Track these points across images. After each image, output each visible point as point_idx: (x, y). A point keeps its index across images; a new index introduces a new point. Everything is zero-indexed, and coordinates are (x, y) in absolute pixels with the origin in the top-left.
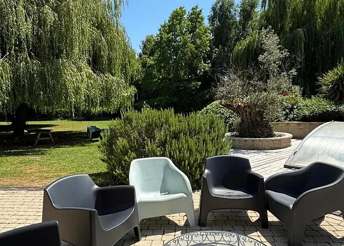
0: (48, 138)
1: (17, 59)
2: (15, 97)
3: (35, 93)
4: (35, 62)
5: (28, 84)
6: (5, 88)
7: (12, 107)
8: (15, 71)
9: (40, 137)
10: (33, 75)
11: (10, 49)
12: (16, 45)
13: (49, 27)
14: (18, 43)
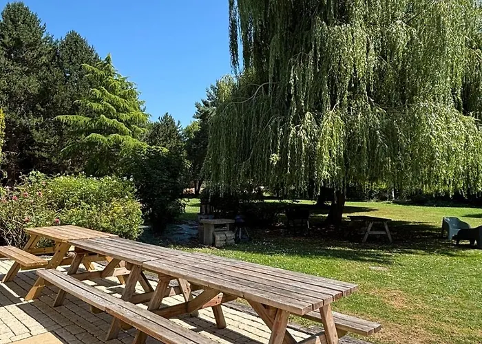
0: (383, 233)
1: (349, 110)
2: (347, 166)
3: (377, 159)
4: (377, 111)
5: (367, 146)
6: (335, 153)
7: (343, 182)
8: (349, 127)
9: (371, 230)
10: (375, 132)
11: (342, 97)
12: (350, 89)
13: (400, 54)
14: (353, 85)
